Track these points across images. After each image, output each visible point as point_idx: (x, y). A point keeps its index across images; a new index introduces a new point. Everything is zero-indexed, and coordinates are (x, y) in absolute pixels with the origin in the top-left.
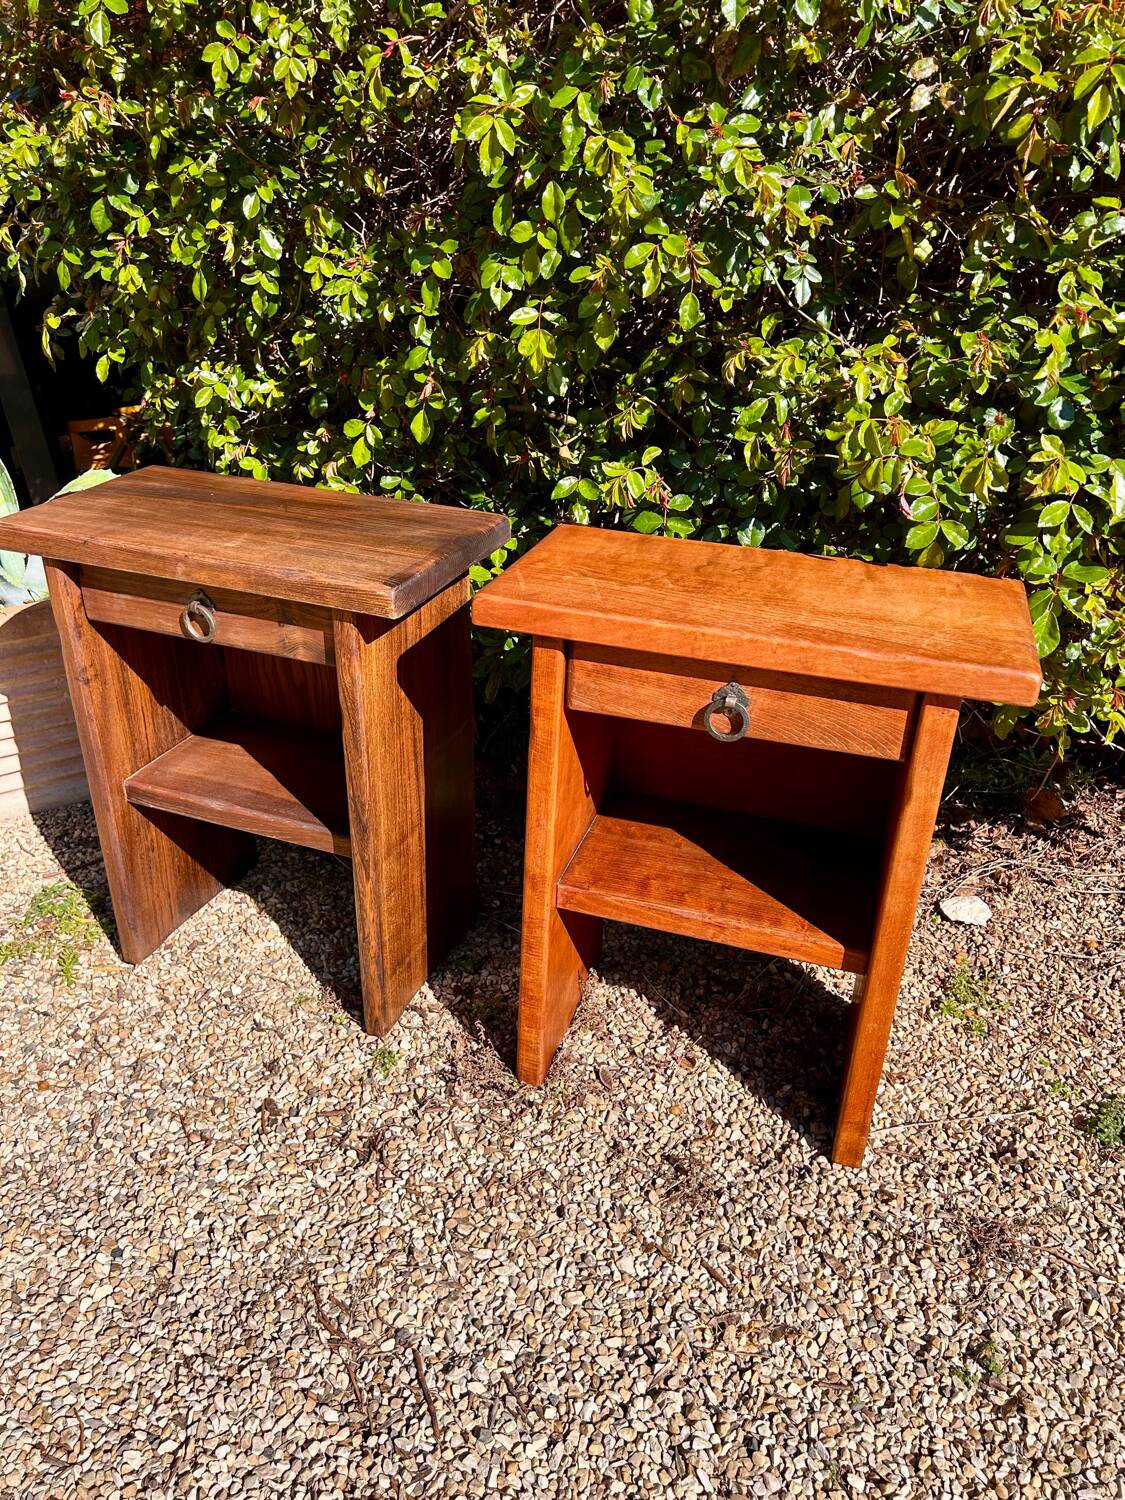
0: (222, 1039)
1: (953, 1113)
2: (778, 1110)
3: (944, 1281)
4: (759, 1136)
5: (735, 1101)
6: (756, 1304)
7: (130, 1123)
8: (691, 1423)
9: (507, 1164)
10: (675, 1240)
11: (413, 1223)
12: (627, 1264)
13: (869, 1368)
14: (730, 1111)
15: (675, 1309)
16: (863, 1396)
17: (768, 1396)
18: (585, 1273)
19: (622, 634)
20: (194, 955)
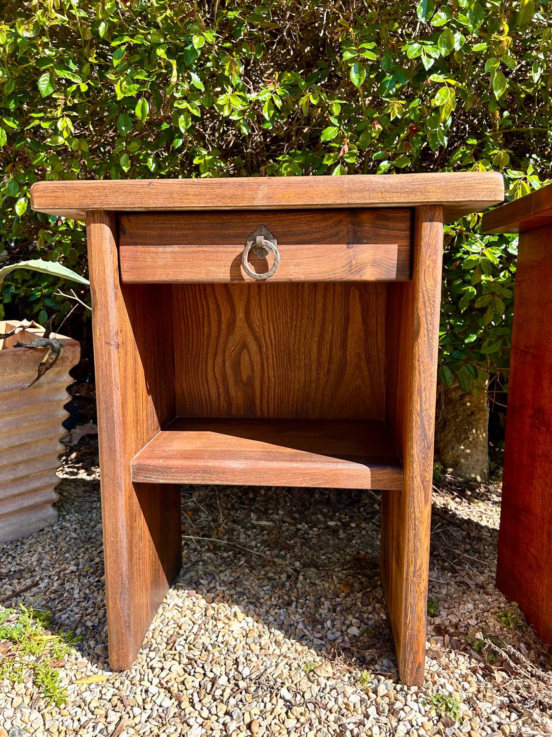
20: (179, 648)
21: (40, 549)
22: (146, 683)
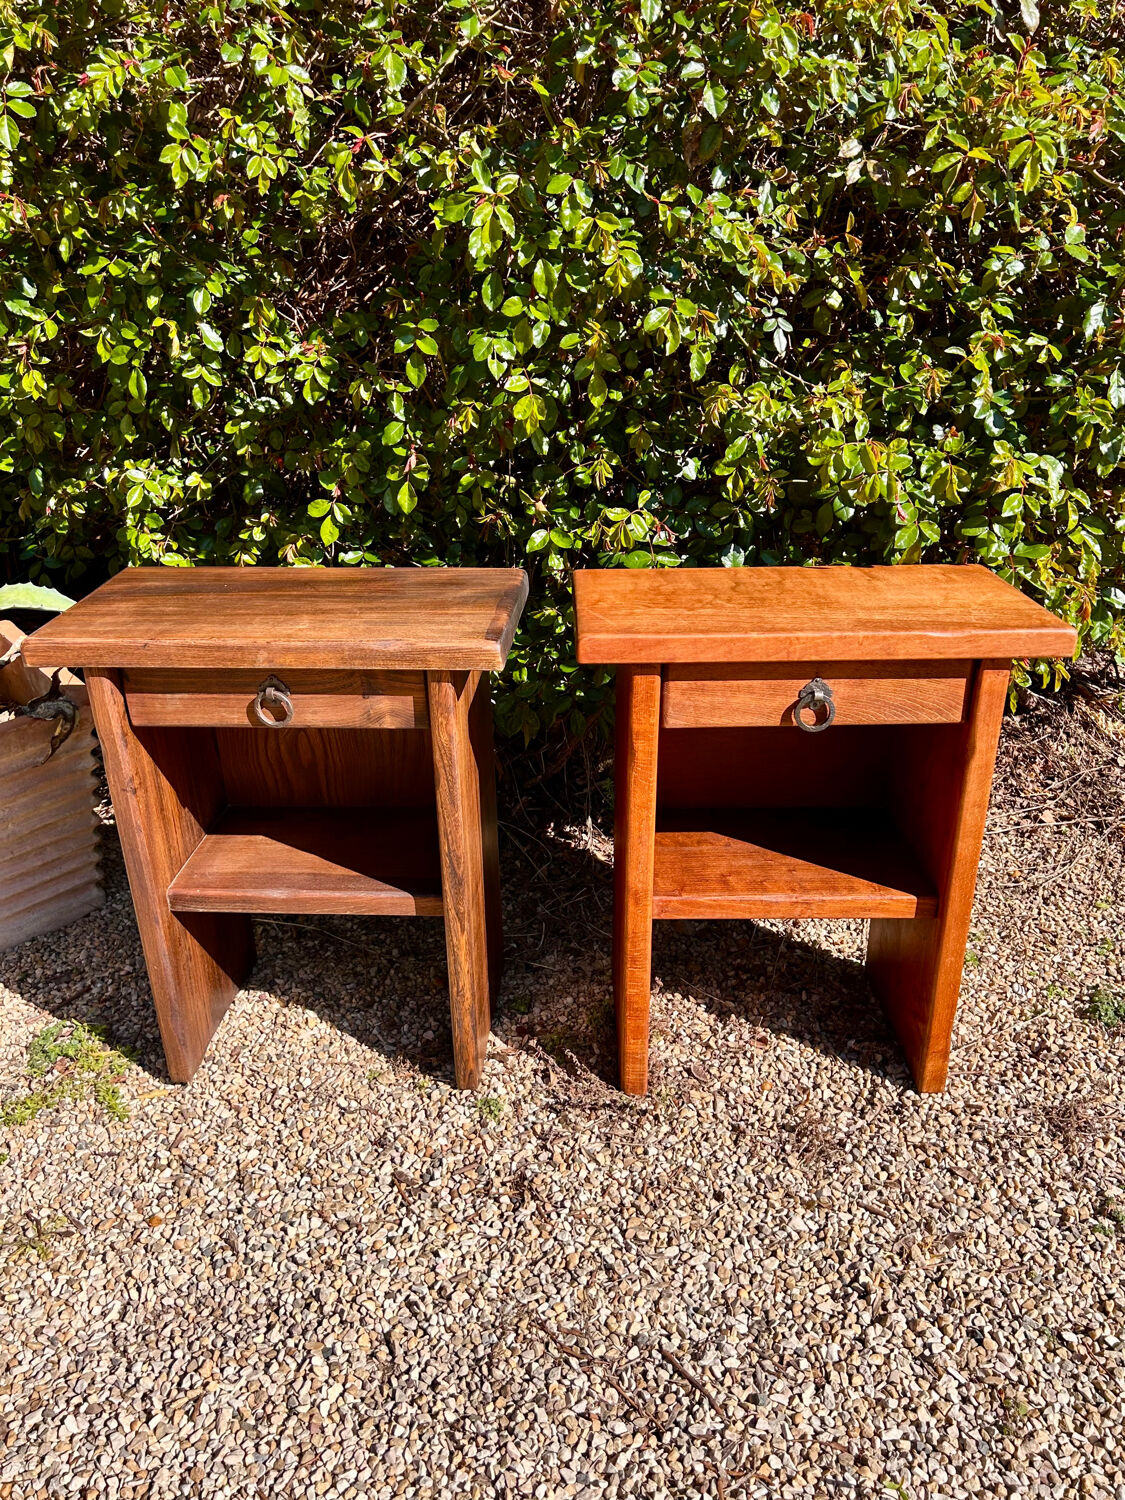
0: (315, 1130)
1: (986, 1031)
2: (854, 1063)
3: (1049, 1163)
4: (845, 1089)
5: (814, 1066)
6: (919, 1225)
7: (269, 1231)
8: (921, 1334)
9: (650, 1169)
10: (826, 1192)
11: (596, 1243)
12: (797, 1222)
13: (1030, 1248)
14: (812, 1075)
15: (858, 1247)
16: (1037, 1271)
17: (966, 1294)
18: (767, 1241)
19: (723, 649)
20: (242, 1060)
21: (88, 943)
22: (207, 1096)
